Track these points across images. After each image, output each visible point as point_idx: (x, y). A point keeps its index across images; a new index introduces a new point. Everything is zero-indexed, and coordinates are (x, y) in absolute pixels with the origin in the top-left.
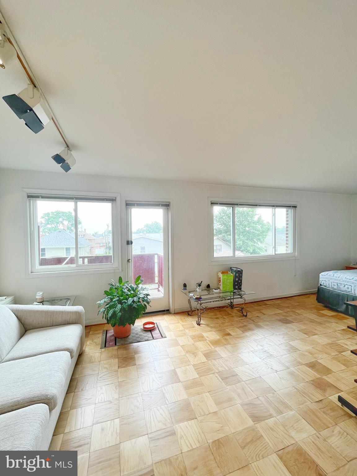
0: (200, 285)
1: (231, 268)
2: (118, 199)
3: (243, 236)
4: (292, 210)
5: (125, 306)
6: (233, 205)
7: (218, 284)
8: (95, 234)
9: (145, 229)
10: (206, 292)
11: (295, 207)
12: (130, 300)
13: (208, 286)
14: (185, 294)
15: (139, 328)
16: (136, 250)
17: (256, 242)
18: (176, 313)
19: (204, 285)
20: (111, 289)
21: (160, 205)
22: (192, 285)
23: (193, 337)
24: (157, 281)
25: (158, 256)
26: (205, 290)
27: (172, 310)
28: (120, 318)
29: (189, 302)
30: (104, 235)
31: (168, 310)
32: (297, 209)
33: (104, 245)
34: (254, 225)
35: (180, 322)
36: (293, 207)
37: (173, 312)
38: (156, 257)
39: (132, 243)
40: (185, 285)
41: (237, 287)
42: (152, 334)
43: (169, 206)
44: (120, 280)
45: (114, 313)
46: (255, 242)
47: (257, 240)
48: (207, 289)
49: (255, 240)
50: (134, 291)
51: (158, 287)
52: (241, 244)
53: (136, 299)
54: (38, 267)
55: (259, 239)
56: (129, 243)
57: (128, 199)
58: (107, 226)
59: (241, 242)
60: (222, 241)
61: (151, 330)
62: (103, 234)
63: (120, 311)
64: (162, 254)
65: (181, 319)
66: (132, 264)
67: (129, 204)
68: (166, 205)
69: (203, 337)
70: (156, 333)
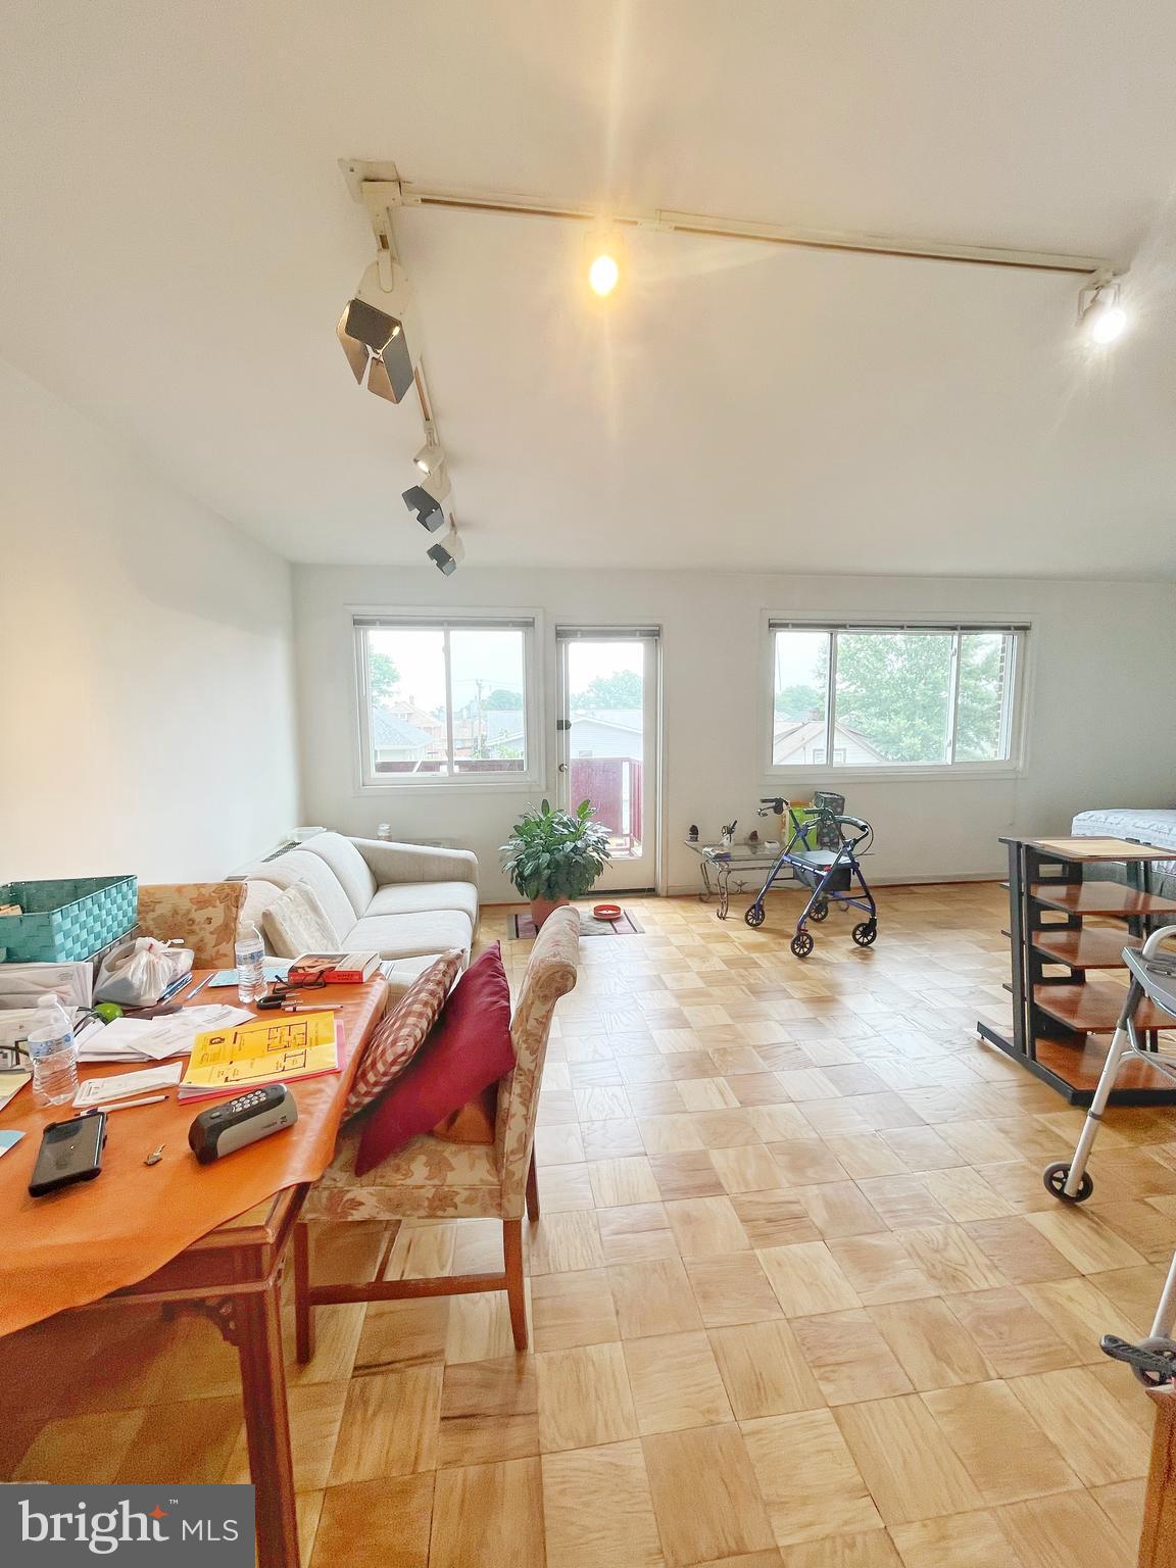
0: (730, 831)
1: (816, 793)
2: (539, 623)
3: (928, 721)
4: (1016, 637)
5: (558, 856)
6: (833, 627)
7: (780, 833)
8: (437, 713)
9: (592, 695)
10: (746, 851)
11: (1025, 628)
12: (569, 845)
13: (754, 836)
14: (695, 849)
15: (587, 915)
16: (581, 745)
17: (976, 740)
18: (669, 897)
19: (743, 831)
20: (526, 824)
21: (638, 633)
22: (711, 830)
23: (704, 936)
24: (626, 831)
25: (631, 764)
26: (745, 844)
27: (661, 889)
28: (549, 879)
29: (703, 867)
30: (465, 716)
31: (653, 890)
32: (1034, 633)
33: (469, 744)
34: (972, 682)
35: (681, 912)
36: (1017, 628)
37: (664, 894)
38: (626, 767)
39: (568, 726)
40: (694, 830)
41: (826, 840)
42: (614, 927)
43: (659, 635)
44: (545, 806)
45: (536, 872)
46: (972, 741)
47: (978, 733)
48: (750, 843)
49: (971, 734)
50: (575, 827)
51: (628, 846)
52: (918, 748)
53: (579, 844)
54: (374, 774)
55: (987, 732)
56: (563, 725)
57: (560, 622)
58: (477, 688)
59: (917, 741)
60: (851, 735)
61: (611, 920)
62: (461, 711)
63: (548, 867)
64: (641, 759)
65: (683, 908)
66: (568, 777)
67: (562, 634)
68: (653, 634)
69: (728, 937)
70: (621, 925)
